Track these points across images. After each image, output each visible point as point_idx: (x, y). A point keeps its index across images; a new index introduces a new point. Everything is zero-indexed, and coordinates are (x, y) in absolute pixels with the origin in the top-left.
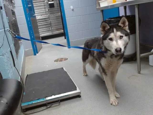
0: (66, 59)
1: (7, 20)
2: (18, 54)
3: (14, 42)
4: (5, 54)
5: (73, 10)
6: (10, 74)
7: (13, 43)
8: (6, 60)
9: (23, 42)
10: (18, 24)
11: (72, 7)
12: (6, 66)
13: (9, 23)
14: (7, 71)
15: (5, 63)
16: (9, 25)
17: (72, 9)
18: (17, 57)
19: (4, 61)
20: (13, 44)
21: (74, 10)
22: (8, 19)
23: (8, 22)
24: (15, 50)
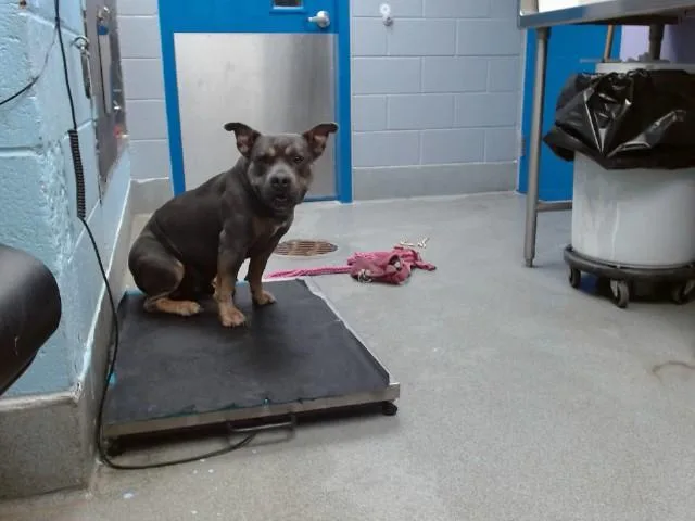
2: (106, 180)
3: (95, 117)
4: (49, 144)
5: (389, 23)
6: (61, 257)
7: (93, 120)
8: (52, 181)
9: (131, 142)
11: (388, 10)
12: (46, 209)
13: (84, 14)
14: (50, 236)
15: (45, 191)
16: (85, 24)
17: (385, 18)
18: (102, 194)
19: (42, 182)
20: (89, 123)
21: (395, 25)
24: (98, 154)
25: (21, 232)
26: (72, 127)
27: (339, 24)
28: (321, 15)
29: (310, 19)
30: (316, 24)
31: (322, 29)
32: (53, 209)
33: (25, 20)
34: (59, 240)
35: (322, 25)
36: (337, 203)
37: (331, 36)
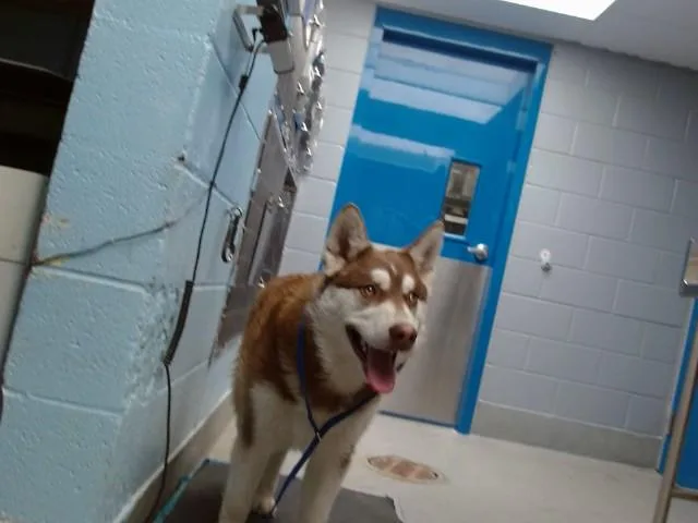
0: (428, 475)
1: (253, 179)
2: (223, 345)
3: (232, 284)
5: (547, 269)
7: (228, 285)
8: (152, 321)
10: (287, 242)
11: (548, 256)
13: (252, 194)
16: (251, 202)
17: (544, 263)
18: (213, 356)
20: (223, 287)
21: (553, 272)
22: (256, 178)
23: (254, 189)
24: (223, 319)
25: (105, 361)
26: (190, 279)
27: (496, 260)
28: (481, 247)
29: (469, 249)
30: (475, 255)
31: (479, 260)
32: (142, 347)
33: (178, 173)
34: (138, 380)
35: (480, 258)
36: (454, 432)
37: (486, 270)
